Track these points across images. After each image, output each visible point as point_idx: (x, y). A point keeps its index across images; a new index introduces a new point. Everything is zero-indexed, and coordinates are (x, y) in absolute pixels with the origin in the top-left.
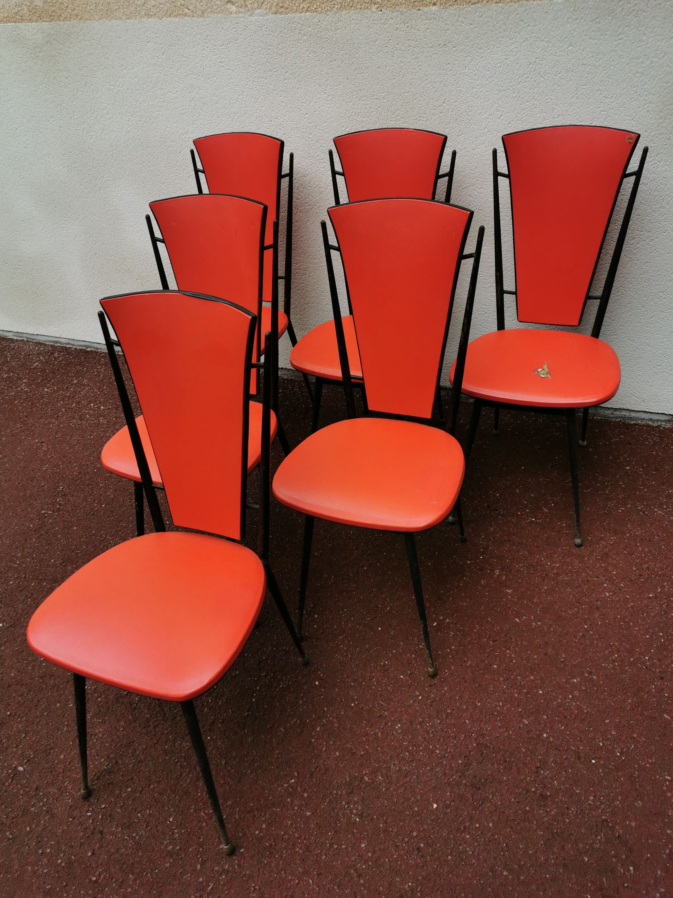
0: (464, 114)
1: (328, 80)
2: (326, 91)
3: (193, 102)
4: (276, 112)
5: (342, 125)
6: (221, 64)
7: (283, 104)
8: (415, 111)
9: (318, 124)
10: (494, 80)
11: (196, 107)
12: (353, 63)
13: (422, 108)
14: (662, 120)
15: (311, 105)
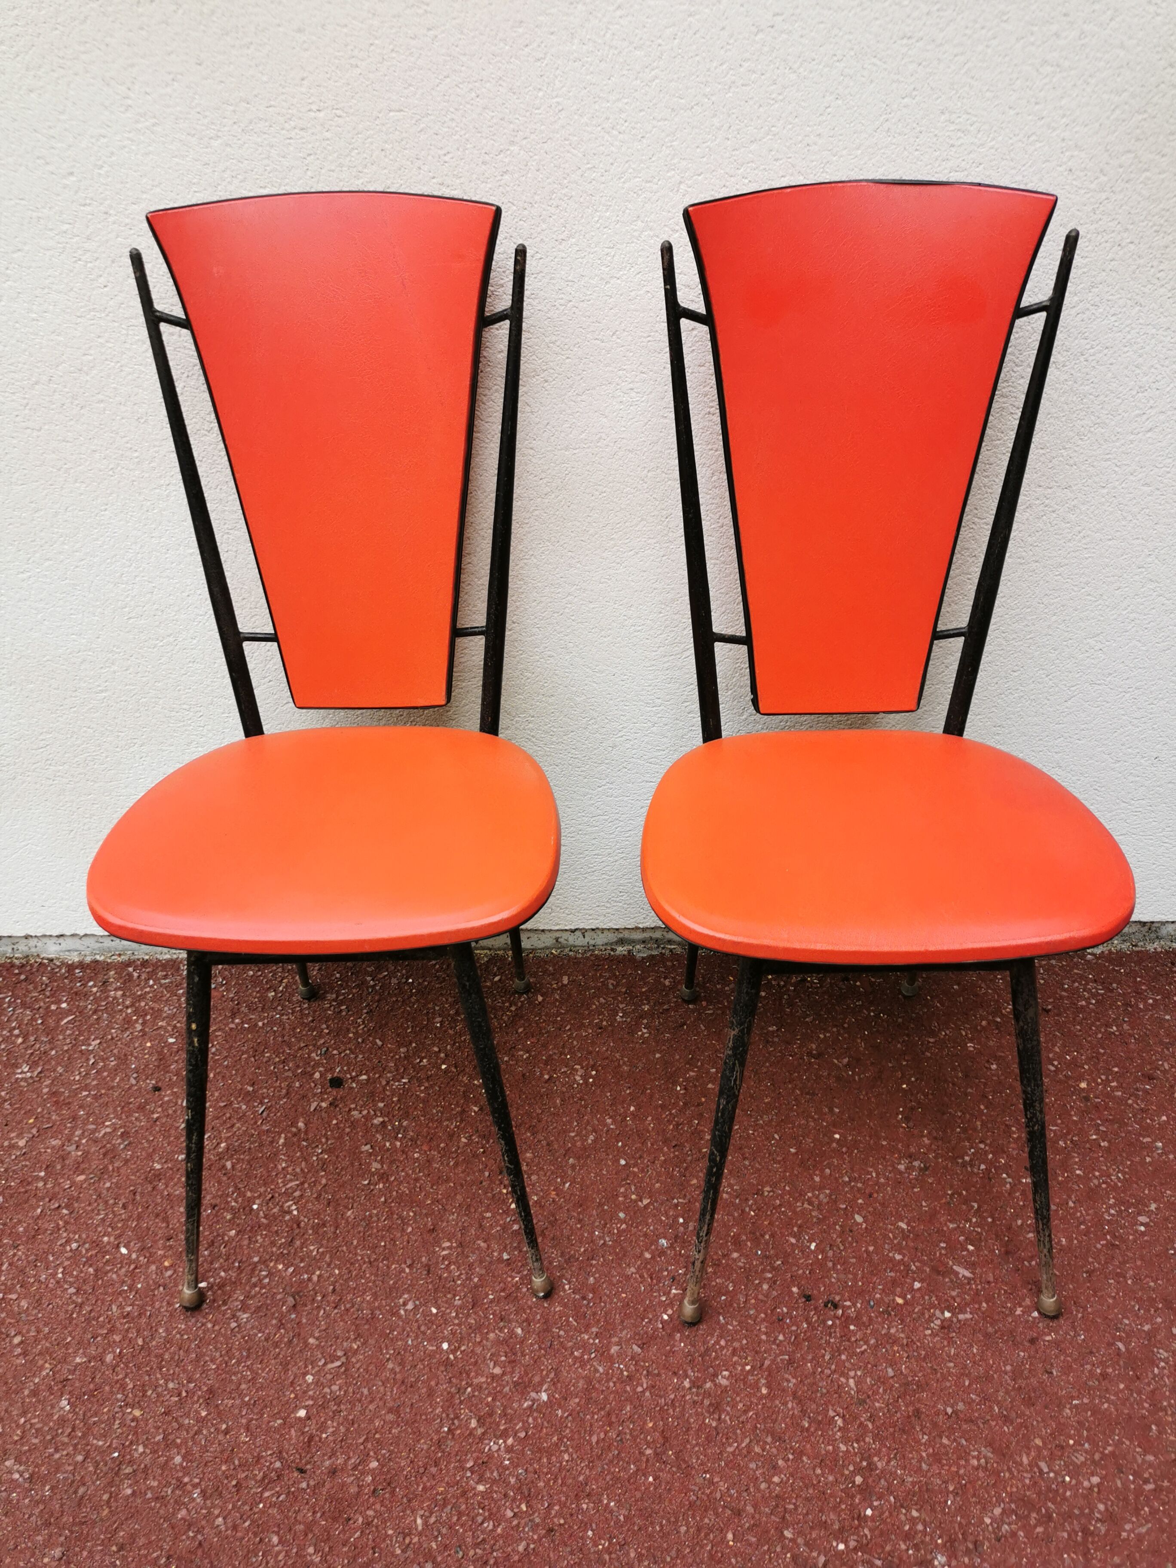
8: (426, 168)
10: (656, 77)
13: (447, 158)
14: (1104, 196)
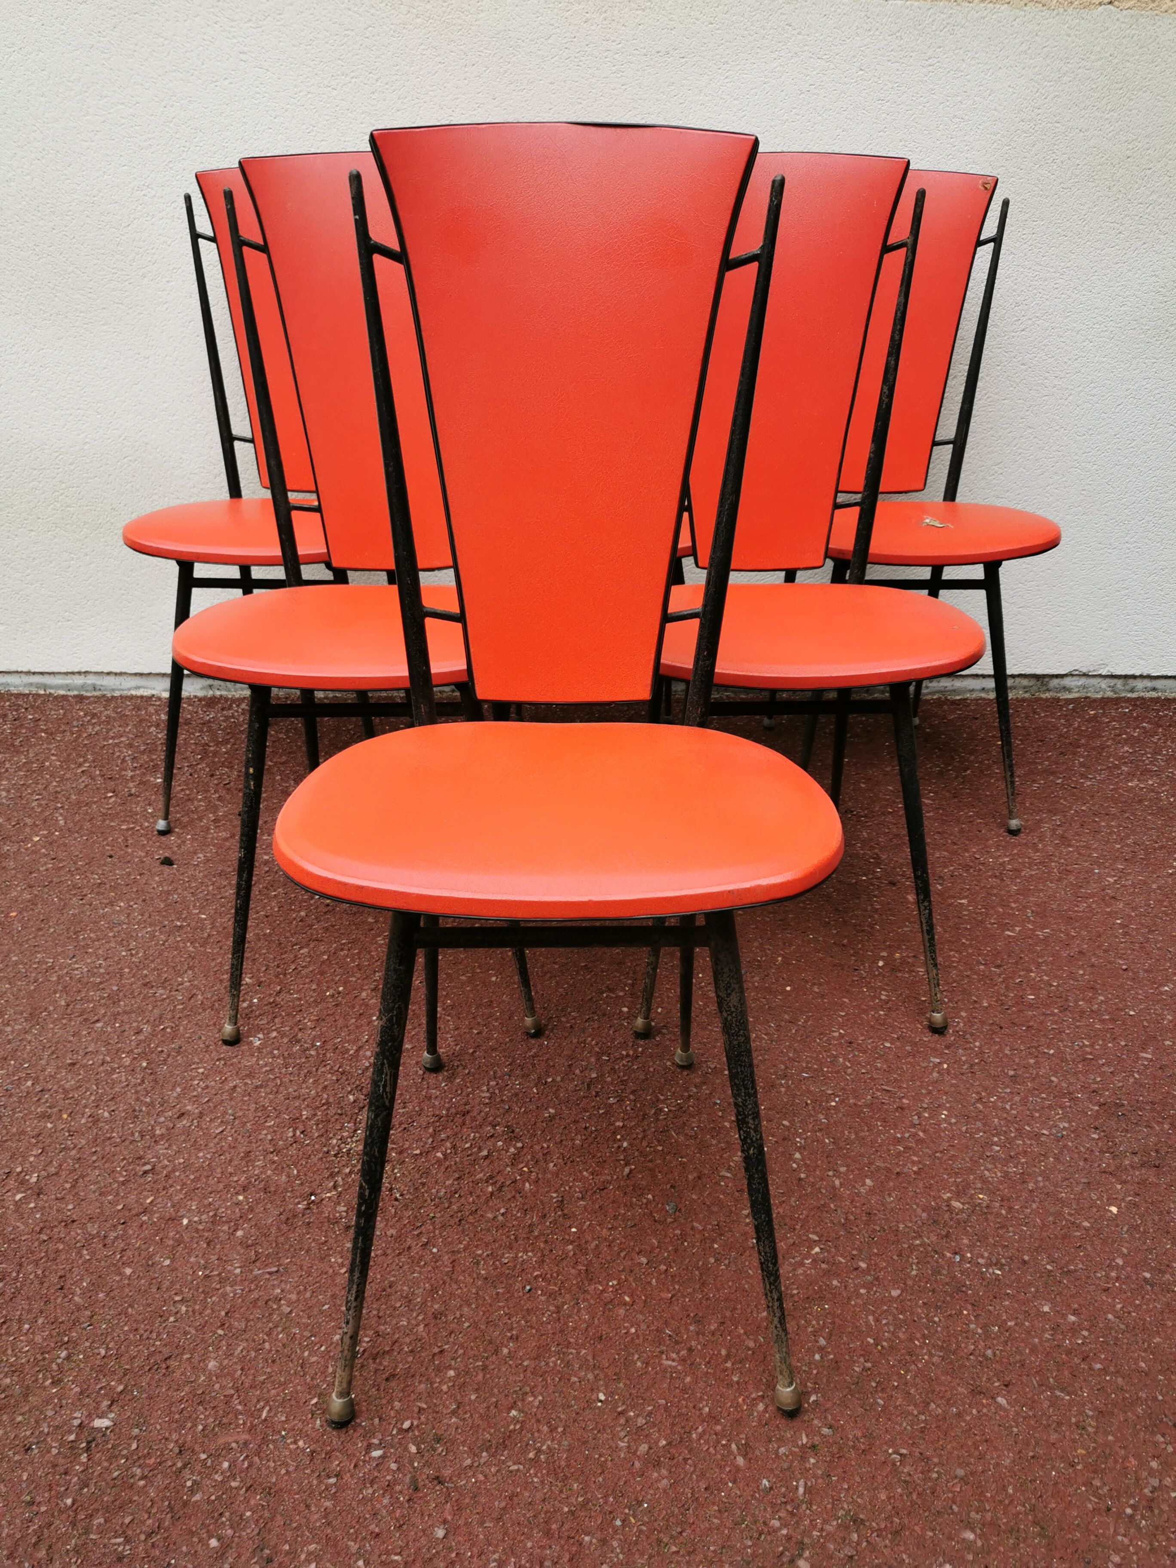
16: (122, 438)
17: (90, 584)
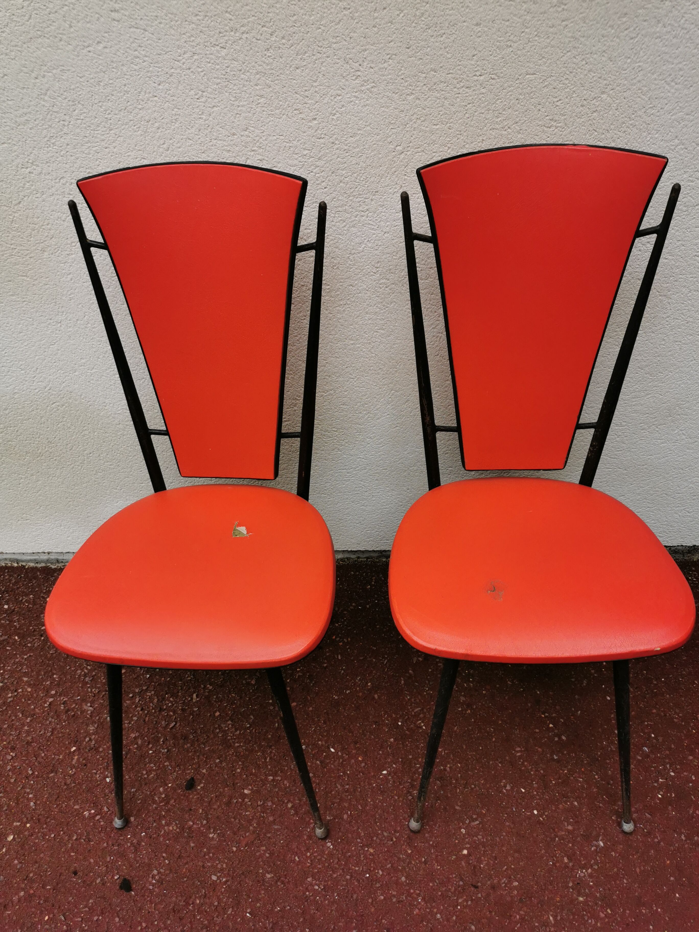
0: (639, 113)
1: (365, 50)
2: (359, 73)
3: (46, 98)
4: (245, 118)
5: (389, 140)
6: (114, 15)
7: (262, 100)
9: (336, 139)
11: (55, 109)
12: (423, 14)
15: (325, 101)
16: (48, 388)
17: (40, 495)
